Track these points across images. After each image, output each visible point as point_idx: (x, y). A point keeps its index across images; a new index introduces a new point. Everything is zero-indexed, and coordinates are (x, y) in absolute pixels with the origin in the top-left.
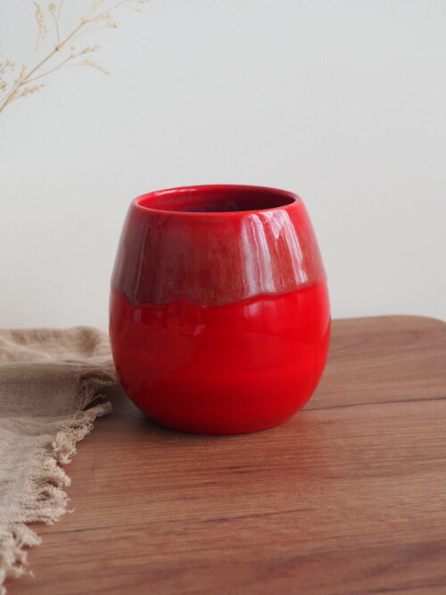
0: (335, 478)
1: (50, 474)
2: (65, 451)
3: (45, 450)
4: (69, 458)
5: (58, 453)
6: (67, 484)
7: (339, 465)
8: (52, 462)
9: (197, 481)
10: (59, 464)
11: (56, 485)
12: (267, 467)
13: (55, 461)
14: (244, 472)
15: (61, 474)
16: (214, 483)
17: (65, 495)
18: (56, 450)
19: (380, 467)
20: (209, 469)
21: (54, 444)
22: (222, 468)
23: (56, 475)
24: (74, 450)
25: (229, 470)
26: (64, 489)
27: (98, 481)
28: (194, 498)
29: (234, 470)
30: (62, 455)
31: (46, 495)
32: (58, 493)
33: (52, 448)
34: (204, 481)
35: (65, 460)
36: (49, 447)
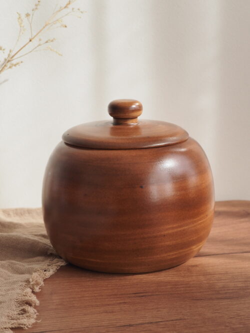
0: (198, 300)
1: (27, 298)
2: (37, 284)
3: (25, 283)
4: (39, 289)
5: (33, 285)
6: (37, 304)
7: (200, 292)
8: (29, 290)
9: (114, 302)
10: (33, 292)
11: (30, 305)
12: (157, 293)
13: (31, 290)
14: (142, 296)
15: (34, 298)
16: (125, 303)
17: (36, 311)
18: (32, 283)
19: (226, 293)
20: (122, 294)
21: (31, 280)
22: (130, 294)
23: (30, 298)
24: (42, 283)
25: (134, 295)
26: (35, 307)
27: (54, 301)
28: (113, 312)
29: (137, 295)
30: (35, 287)
31: (24, 311)
32: (31, 310)
33: (29, 282)
34: (118, 302)
35: (37, 289)
36: (28, 281)
